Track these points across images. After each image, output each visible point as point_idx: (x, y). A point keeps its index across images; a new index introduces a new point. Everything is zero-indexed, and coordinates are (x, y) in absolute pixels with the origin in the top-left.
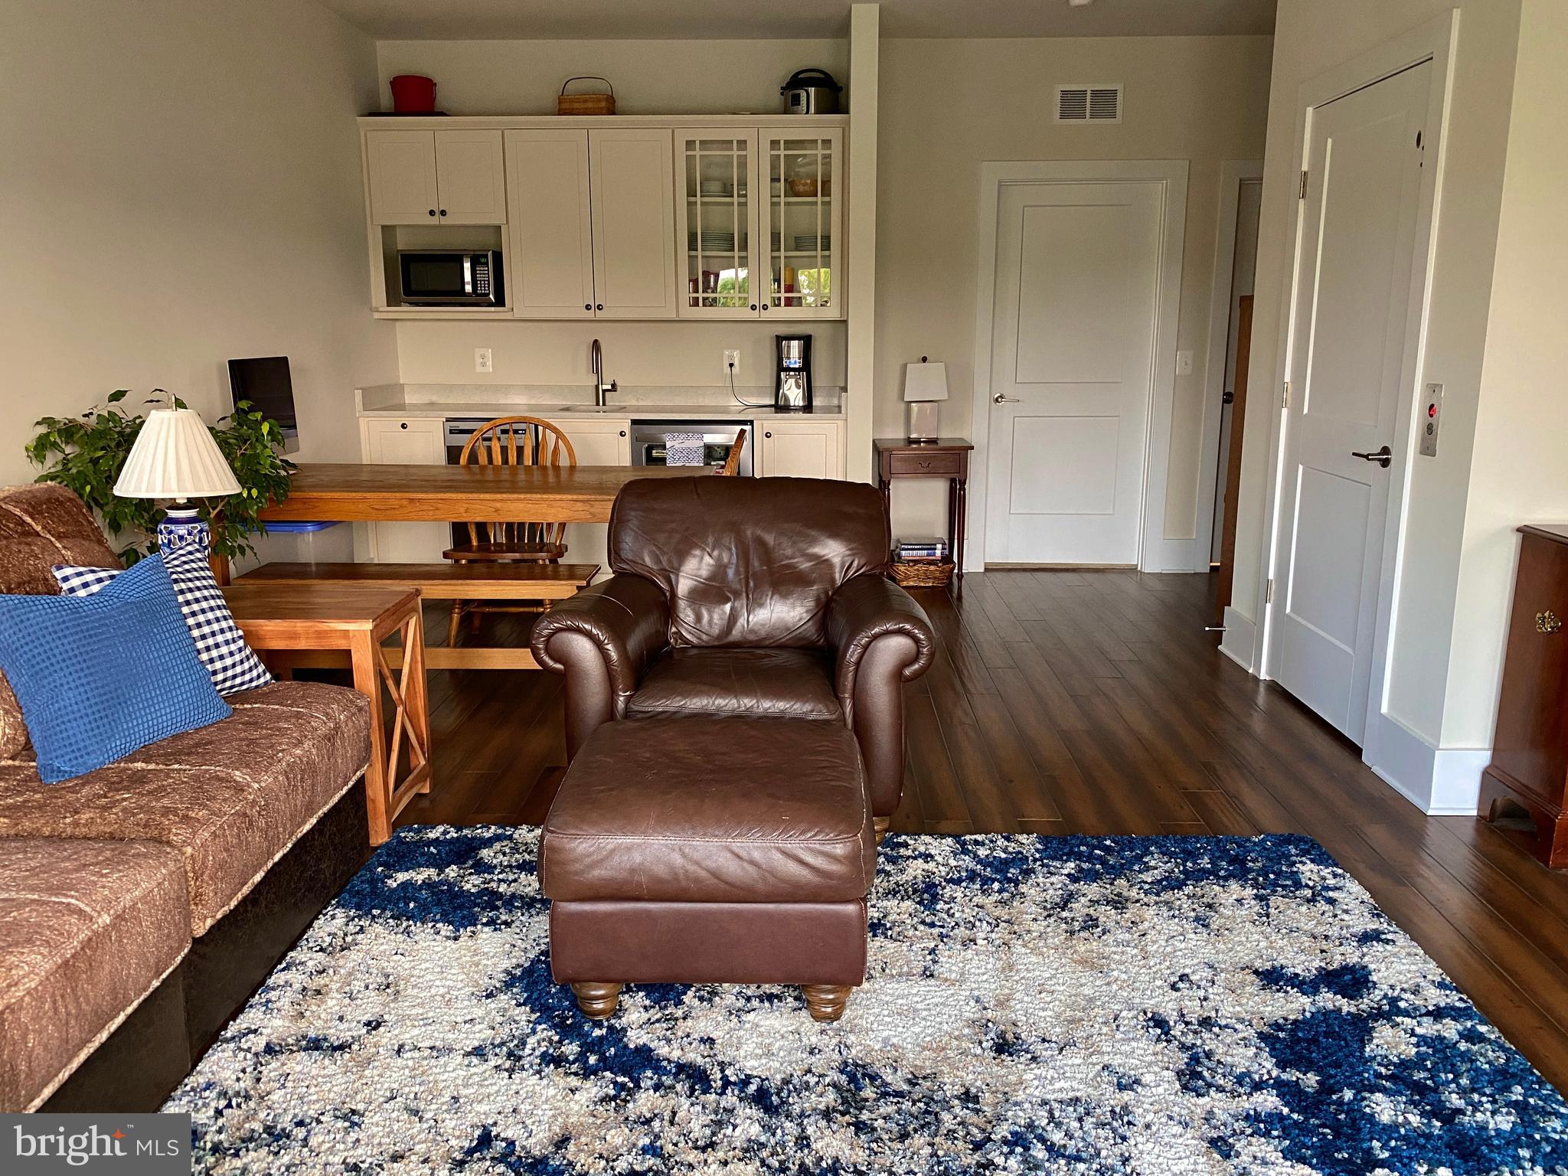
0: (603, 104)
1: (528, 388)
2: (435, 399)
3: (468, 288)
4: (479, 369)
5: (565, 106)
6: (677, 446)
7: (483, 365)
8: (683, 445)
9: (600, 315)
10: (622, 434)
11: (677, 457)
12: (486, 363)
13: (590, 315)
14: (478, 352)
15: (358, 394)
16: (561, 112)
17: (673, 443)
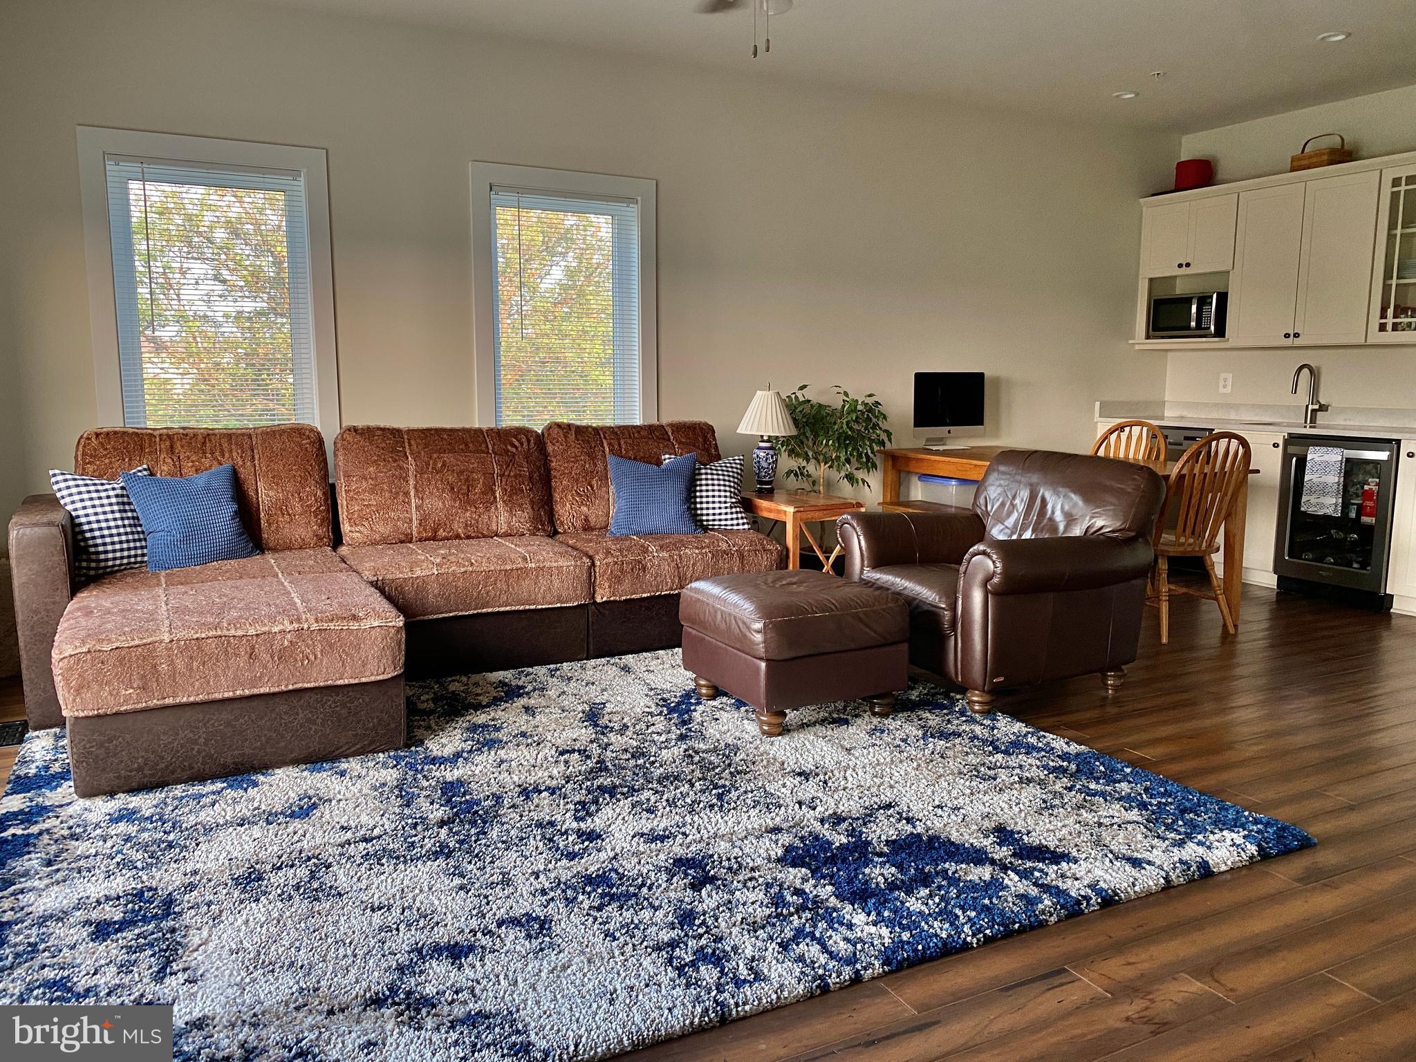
0: (1325, 157)
1: (1254, 407)
2: (1185, 413)
3: (1193, 324)
4: (1222, 390)
5: (1295, 164)
6: (1317, 459)
7: (1225, 386)
8: (1321, 459)
9: (1298, 342)
10: (1276, 445)
11: (1315, 469)
12: (1226, 386)
13: (1289, 342)
14: (1223, 375)
15: (1098, 404)
16: (1293, 170)
17: (1314, 456)
